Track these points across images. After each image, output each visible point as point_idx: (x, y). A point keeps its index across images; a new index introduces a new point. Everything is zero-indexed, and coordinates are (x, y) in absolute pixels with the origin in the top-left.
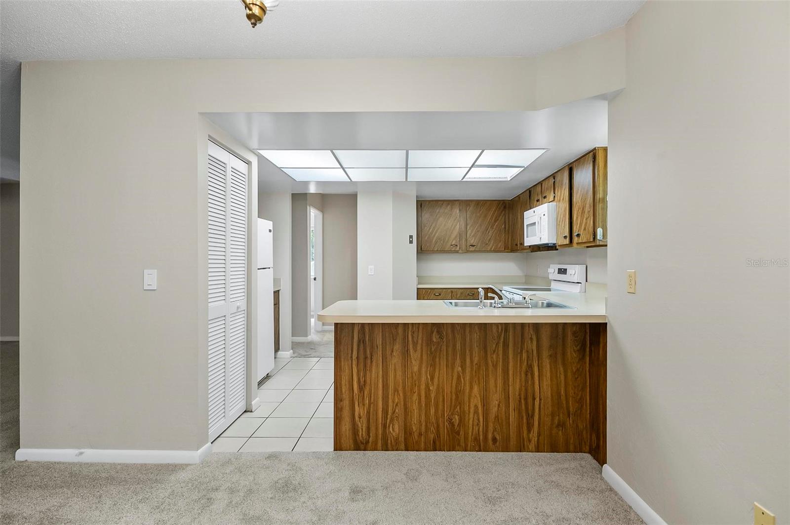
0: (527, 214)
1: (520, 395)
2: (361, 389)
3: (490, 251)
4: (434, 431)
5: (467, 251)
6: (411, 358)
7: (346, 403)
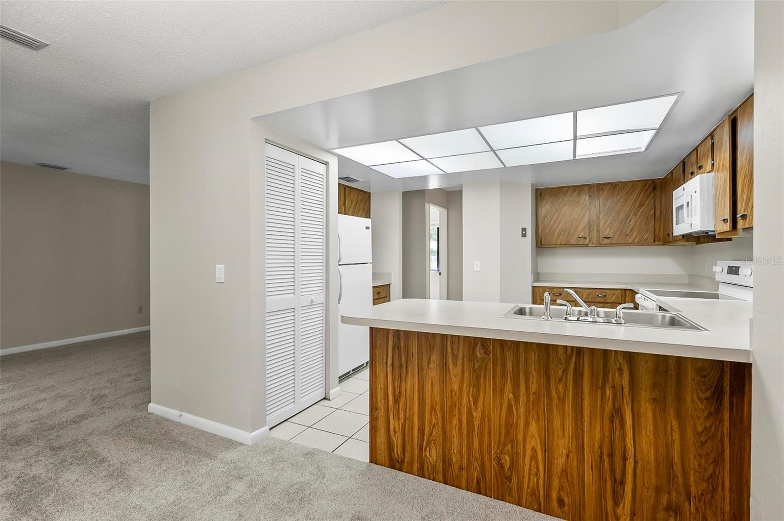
0: (677, 193)
1: (601, 448)
2: (396, 401)
3: (633, 244)
4: (478, 469)
5: (600, 245)
6: (450, 374)
7: (381, 412)
